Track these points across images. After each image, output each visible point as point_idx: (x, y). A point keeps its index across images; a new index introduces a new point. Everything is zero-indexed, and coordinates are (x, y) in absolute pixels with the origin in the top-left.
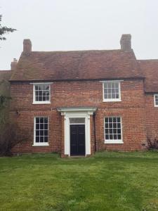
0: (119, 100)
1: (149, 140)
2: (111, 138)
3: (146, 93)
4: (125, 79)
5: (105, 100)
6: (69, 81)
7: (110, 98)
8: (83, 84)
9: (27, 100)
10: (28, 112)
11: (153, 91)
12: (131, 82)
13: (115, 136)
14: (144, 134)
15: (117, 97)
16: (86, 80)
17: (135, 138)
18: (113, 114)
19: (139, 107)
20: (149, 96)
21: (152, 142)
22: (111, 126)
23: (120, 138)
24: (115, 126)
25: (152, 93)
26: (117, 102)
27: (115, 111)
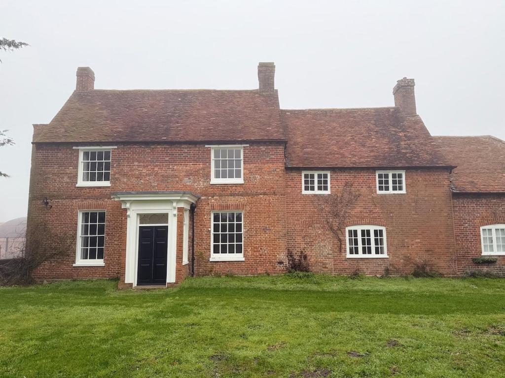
0: (240, 181)
1: (290, 255)
2: (224, 251)
3: (288, 169)
4: (252, 143)
5: (214, 181)
6: (147, 144)
7: (224, 176)
8: (176, 151)
9: (66, 179)
10: (66, 202)
11: (301, 166)
12: (263, 148)
13: (231, 247)
14: (282, 243)
15: (238, 176)
16: (180, 143)
17: (266, 250)
18: (227, 207)
19: (274, 194)
20: (294, 174)
21: (297, 258)
22: (224, 228)
23: (239, 250)
24: (231, 229)
25: (299, 170)
26: (236, 185)
27: (232, 200)
